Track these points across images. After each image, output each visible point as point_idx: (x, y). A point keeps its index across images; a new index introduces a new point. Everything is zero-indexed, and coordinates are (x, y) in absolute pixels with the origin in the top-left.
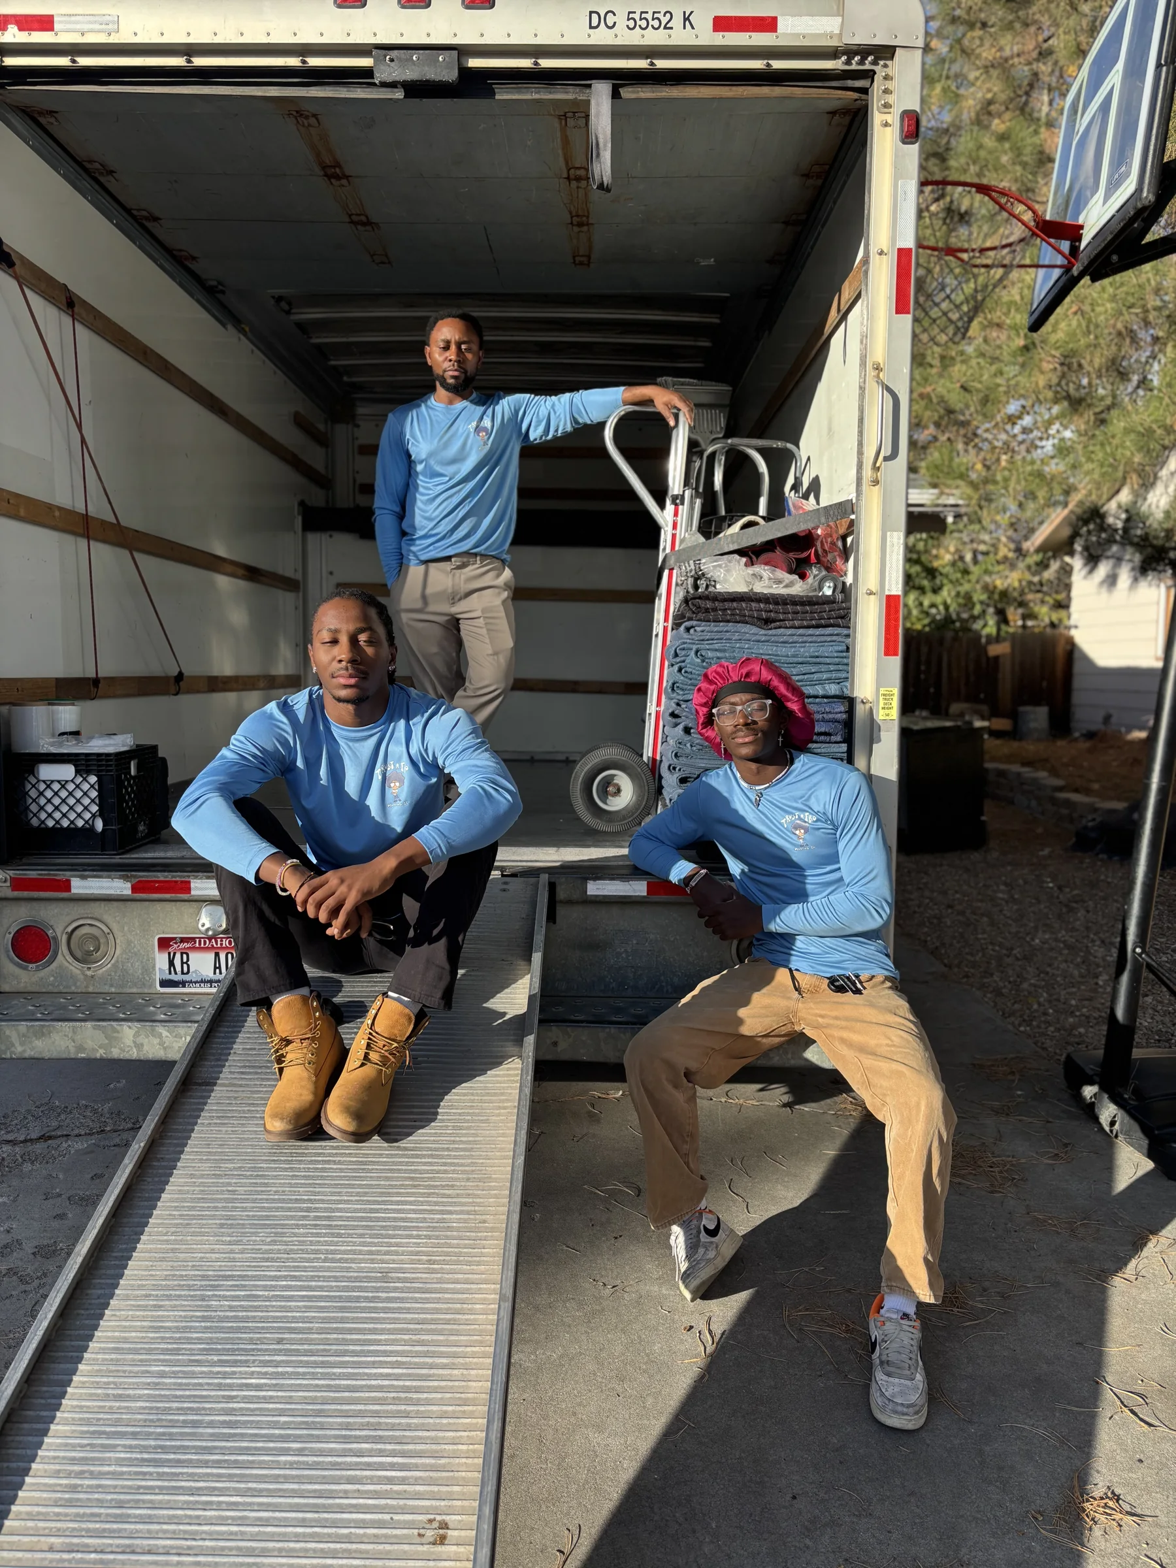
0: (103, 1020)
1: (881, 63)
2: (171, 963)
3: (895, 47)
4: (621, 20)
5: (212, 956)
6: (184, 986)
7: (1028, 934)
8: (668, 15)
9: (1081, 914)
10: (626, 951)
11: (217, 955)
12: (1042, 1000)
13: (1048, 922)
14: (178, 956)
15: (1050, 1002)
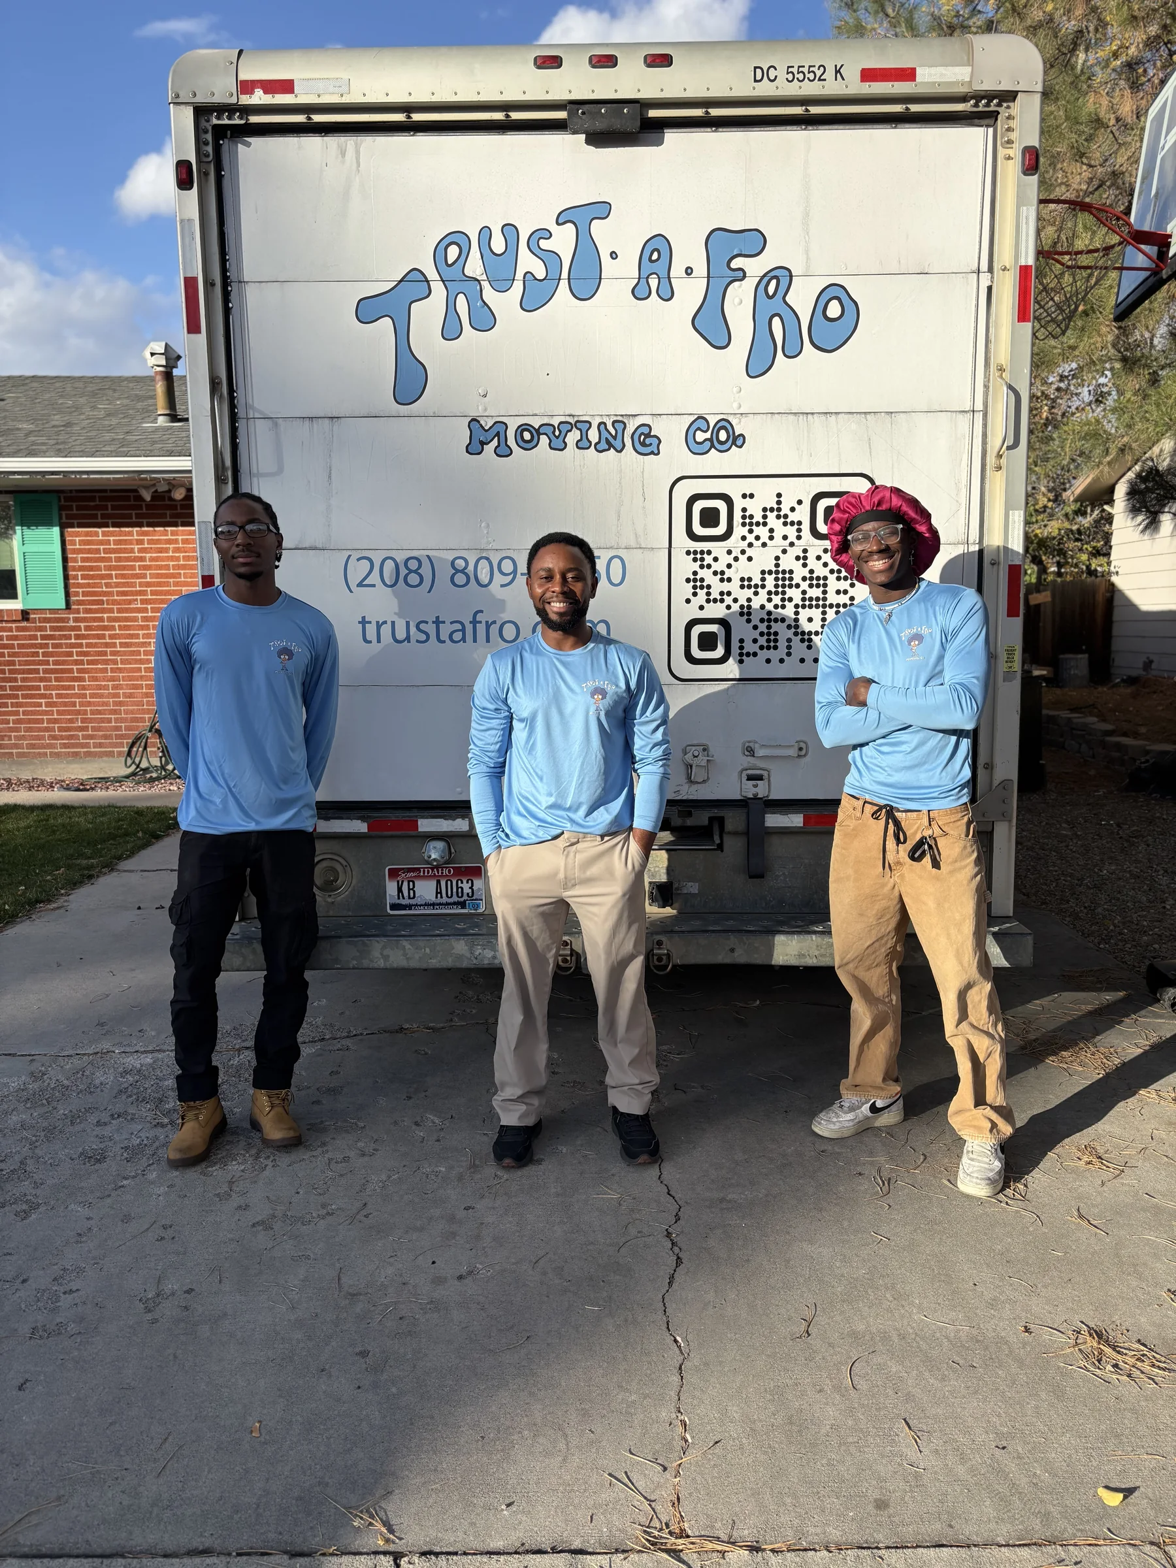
0: (356, 937)
1: (1005, 105)
2: (400, 890)
3: (1017, 92)
4: (781, 73)
5: (435, 883)
6: (410, 909)
7: (1095, 866)
8: (822, 68)
9: (1142, 847)
10: (784, 874)
11: (438, 882)
12: (1116, 921)
13: (1113, 855)
14: (405, 884)
15: (1124, 923)
